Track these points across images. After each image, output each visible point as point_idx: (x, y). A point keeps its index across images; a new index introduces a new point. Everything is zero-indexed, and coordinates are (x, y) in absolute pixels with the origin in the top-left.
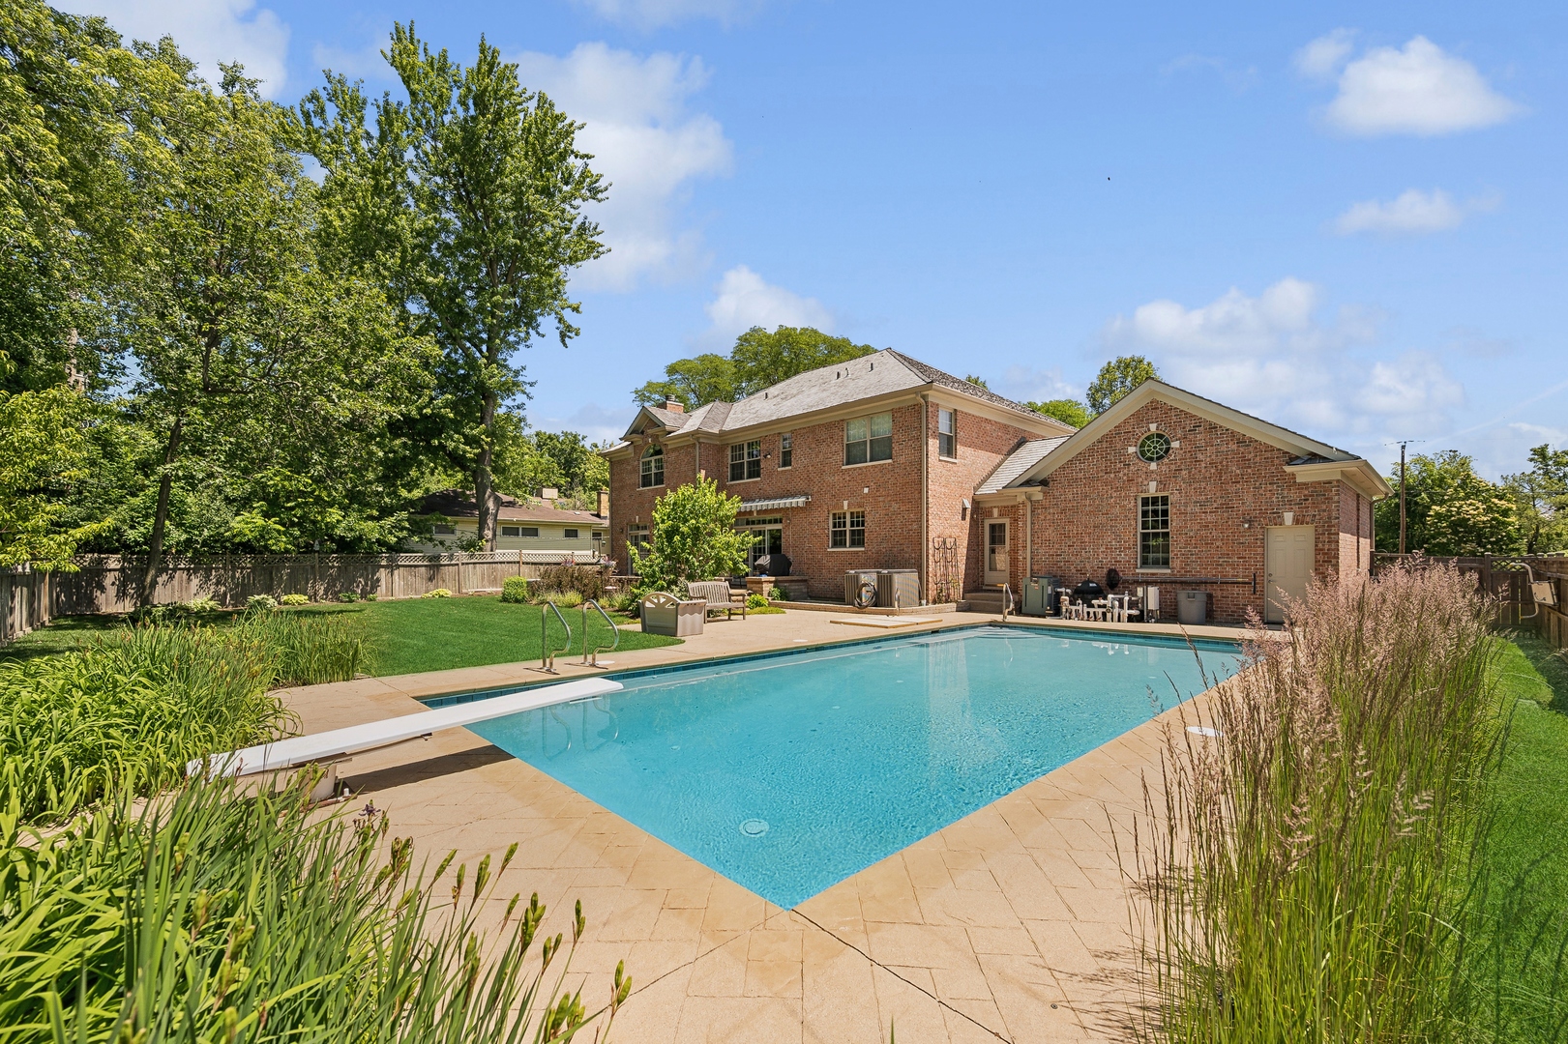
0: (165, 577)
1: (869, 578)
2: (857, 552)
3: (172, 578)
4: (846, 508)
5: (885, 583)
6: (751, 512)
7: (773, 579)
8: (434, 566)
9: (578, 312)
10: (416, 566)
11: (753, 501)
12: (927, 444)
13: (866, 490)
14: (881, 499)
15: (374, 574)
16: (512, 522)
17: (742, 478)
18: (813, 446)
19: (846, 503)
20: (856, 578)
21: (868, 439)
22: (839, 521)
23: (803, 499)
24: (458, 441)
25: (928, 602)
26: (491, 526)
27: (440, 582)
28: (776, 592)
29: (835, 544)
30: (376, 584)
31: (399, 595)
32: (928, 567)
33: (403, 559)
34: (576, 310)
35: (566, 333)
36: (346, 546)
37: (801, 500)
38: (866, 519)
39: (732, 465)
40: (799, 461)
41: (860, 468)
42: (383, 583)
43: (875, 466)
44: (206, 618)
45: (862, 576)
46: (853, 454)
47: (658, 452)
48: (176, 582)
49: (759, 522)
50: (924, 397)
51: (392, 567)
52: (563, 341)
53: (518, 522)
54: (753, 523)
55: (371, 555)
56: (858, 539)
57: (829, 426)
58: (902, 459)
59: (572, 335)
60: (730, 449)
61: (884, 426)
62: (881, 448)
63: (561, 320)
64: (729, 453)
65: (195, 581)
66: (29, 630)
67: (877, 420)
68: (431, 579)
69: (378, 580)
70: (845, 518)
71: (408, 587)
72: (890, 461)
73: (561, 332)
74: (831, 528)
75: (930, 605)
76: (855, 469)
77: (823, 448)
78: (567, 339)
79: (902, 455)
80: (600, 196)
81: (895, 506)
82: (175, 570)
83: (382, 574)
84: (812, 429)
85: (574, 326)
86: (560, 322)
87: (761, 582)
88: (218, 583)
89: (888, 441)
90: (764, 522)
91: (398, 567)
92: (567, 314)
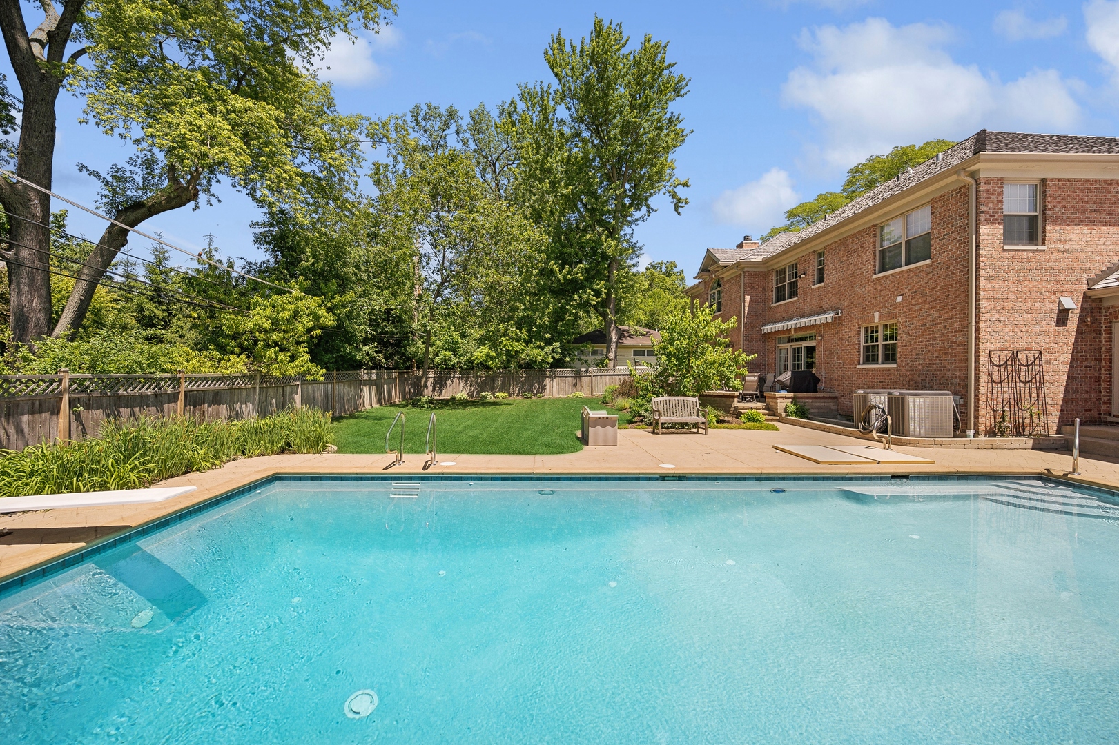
0: (450, 381)
1: (879, 400)
2: (889, 369)
3: (452, 382)
4: (876, 320)
5: (897, 407)
6: (788, 331)
7: (791, 395)
8: (578, 376)
9: (687, 186)
10: (566, 377)
11: (791, 319)
12: (977, 233)
13: (899, 299)
14: (917, 307)
15: (543, 381)
16: (639, 347)
17: (784, 300)
18: (845, 258)
19: (876, 315)
20: (865, 398)
21: (903, 240)
22: (871, 334)
23: (832, 315)
24: (590, 294)
25: (976, 434)
26: (613, 350)
27: (580, 388)
28: (793, 408)
29: (867, 360)
30: (544, 388)
31: (557, 396)
32: (977, 388)
33: (559, 372)
34: (685, 185)
35: (678, 204)
36: (530, 365)
37: (829, 316)
38: (900, 331)
39: (777, 288)
40: (831, 276)
41: (893, 275)
42: (547, 387)
43: (910, 270)
44: (464, 404)
45: (872, 397)
46: (886, 260)
47: (719, 285)
48: (454, 384)
49: (797, 340)
50: (973, 175)
51: (553, 377)
52: (676, 211)
53: (643, 346)
54: (792, 341)
55: (542, 371)
56: (890, 356)
57: (859, 235)
58: (944, 257)
59: (683, 204)
60: (774, 274)
61: (922, 222)
62: (918, 249)
63: (673, 196)
64: (774, 278)
65: (462, 384)
66: (376, 406)
67: (914, 216)
68: (575, 385)
69: (545, 385)
70: (877, 332)
71: (561, 390)
72: (928, 262)
73: (675, 205)
74: (863, 343)
75: (982, 438)
76: (887, 277)
77: (854, 259)
78: (680, 209)
79: (943, 253)
80: (682, 93)
81: (934, 314)
82: (454, 377)
83: (547, 381)
84: (843, 242)
85: (683, 197)
86: (673, 198)
87: (775, 398)
88: (471, 385)
89: (926, 238)
90: (802, 339)
91: (556, 377)
92: (680, 191)
